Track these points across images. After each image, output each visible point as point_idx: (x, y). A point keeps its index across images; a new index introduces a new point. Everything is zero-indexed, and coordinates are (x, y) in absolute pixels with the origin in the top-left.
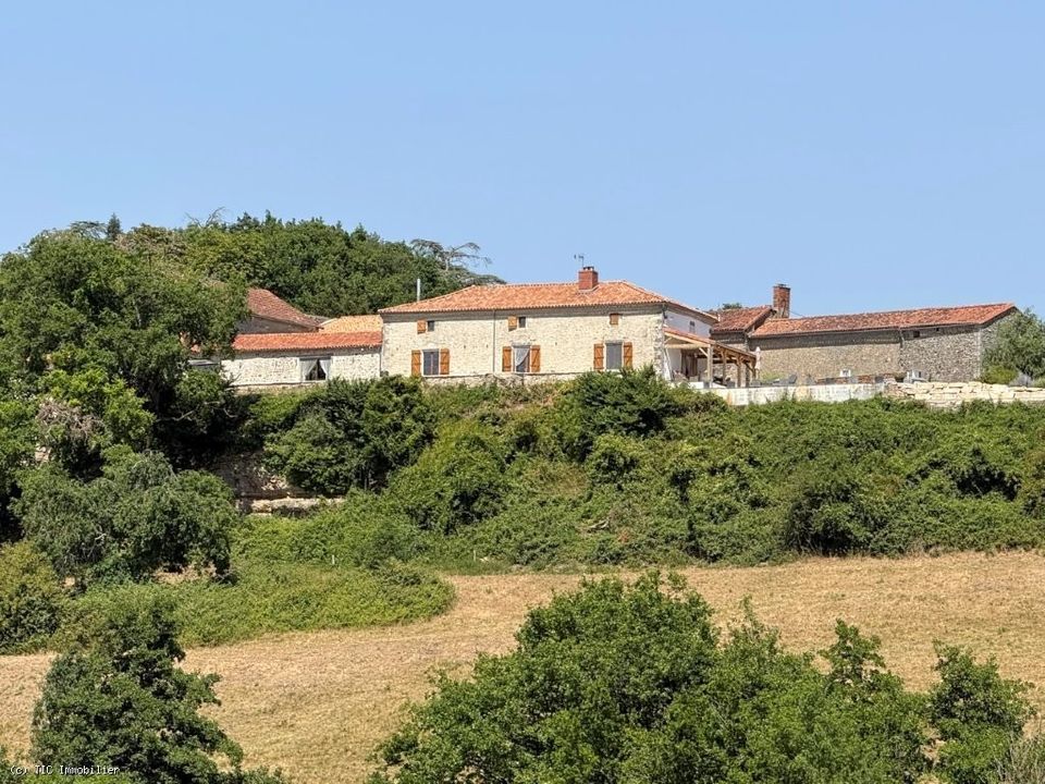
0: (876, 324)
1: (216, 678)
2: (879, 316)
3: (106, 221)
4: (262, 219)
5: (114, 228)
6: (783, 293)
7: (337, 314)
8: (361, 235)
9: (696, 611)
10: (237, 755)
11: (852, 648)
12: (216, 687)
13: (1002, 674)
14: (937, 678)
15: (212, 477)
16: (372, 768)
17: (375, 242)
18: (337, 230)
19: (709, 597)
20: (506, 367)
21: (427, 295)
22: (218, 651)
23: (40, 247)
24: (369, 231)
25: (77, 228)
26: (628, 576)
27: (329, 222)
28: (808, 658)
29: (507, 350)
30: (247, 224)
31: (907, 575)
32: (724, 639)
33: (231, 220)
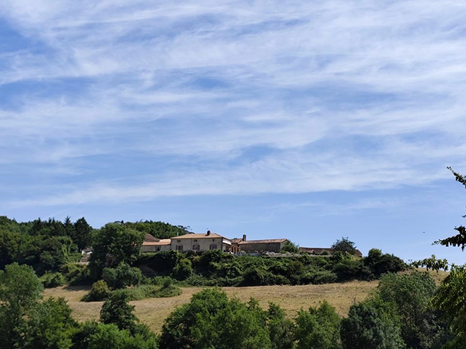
0: (262, 242)
1: (134, 306)
2: (262, 241)
3: (121, 221)
4: (149, 221)
5: (122, 222)
6: (244, 236)
7: (163, 239)
8: (168, 224)
9: (223, 295)
10: (138, 320)
11: (253, 302)
12: (135, 308)
13: (281, 308)
14: (269, 308)
15: (138, 269)
16: (163, 323)
17: (170, 225)
18: (164, 224)
19: (227, 292)
20: (193, 249)
21: (180, 235)
22: (137, 301)
23: (107, 225)
24: (169, 223)
25: (116, 222)
26: (212, 288)
27: (162, 222)
28: (245, 304)
29: (193, 246)
30: (147, 222)
31: (266, 289)
32: (230, 300)
33: (144, 221)
